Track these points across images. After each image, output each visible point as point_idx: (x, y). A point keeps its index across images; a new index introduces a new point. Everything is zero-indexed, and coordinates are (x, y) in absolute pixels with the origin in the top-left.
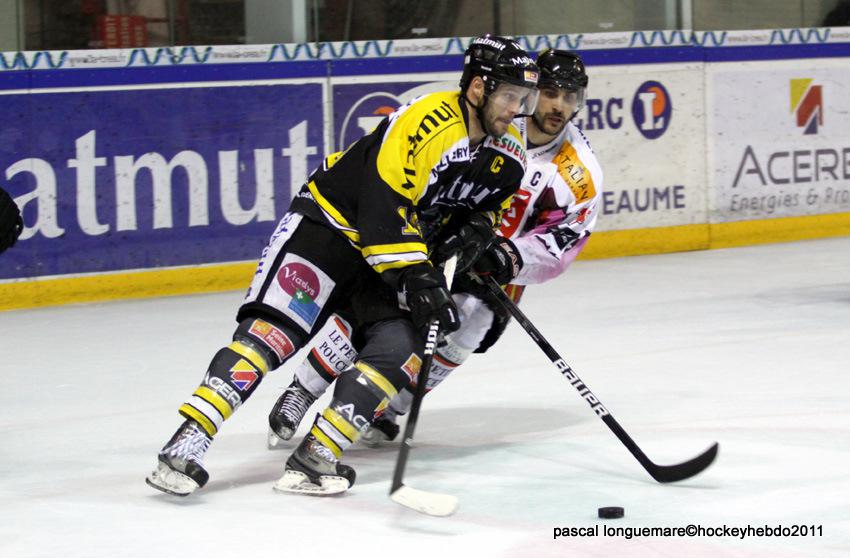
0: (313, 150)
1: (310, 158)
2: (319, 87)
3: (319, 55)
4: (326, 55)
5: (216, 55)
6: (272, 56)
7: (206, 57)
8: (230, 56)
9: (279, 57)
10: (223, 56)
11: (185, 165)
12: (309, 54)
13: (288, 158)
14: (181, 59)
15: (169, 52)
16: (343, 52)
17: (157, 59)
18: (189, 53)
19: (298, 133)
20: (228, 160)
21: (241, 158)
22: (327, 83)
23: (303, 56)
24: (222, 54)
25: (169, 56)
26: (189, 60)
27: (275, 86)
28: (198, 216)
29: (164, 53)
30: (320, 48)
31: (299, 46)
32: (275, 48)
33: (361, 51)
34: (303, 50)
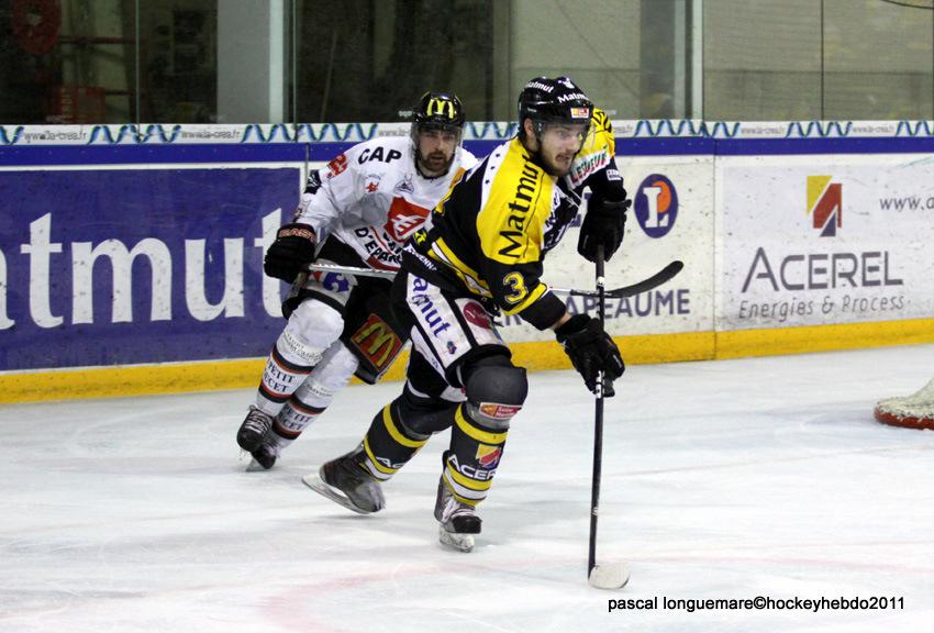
2: (297, 171)
3: (296, 137)
4: (304, 138)
5: (185, 135)
6: (245, 137)
7: (174, 136)
8: (200, 136)
9: (253, 138)
10: (192, 135)
11: (148, 253)
12: (287, 136)
13: (260, 248)
14: (146, 139)
15: (134, 130)
16: (322, 135)
17: (120, 137)
18: (155, 131)
19: (272, 221)
20: (195, 250)
21: (208, 248)
22: (305, 168)
23: (279, 138)
24: (192, 133)
25: (133, 134)
26: (155, 139)
27: (248, 170)
28: (161, 310)
29: (128, 131)
30: (297, 130)
31: (275, 127)
32: (249, 128)
33: (342, 134)
34: (279, 131)
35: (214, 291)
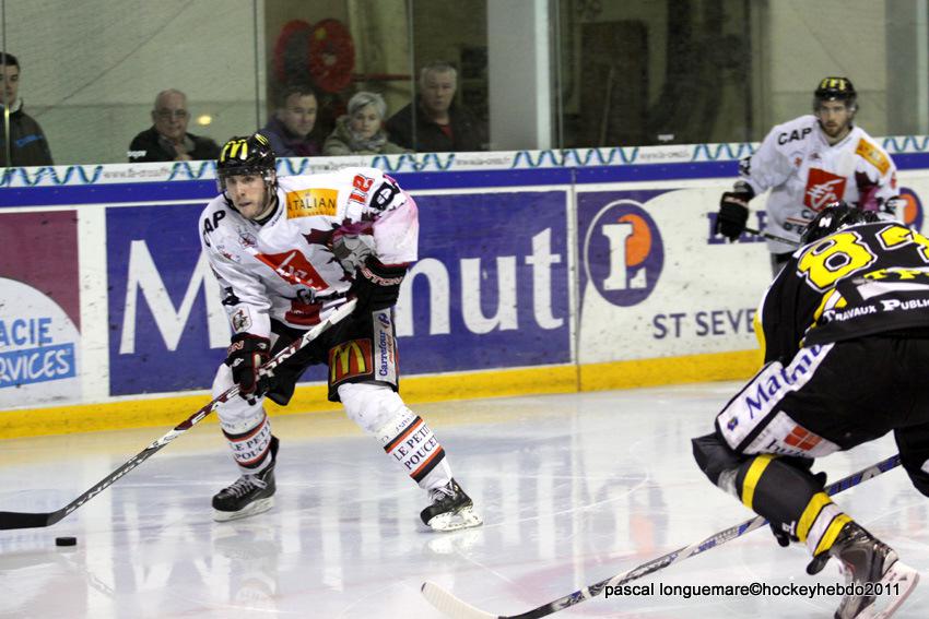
0: (557, 258)
1: (554, 266)
2: (563, 194)
3: (563, 162)
4: (571, 163)
5: (459, 162)
6: (516, 163)
7: (449, 164)
8: (473, 163)
9: (523, 164)
10: (466, 163)
11: (426, 272)
12: (554, 161)
13: (531, 266)
14: (423, 167)
15: (411, 159)
16: (588, 159)
17: (399, 166)
18: (431, 160)
19: (542, 240)
20: (470, 269)
21: (483, 266)
22: (572, 191)
23: (547, 164)
24: (465, 161)
25: (412, 163)
26: (431, 167)
27: (519, 193)
28: (440, 324)
29: (406, 160)
30: (564, 155)
31: (543, 153)
32: (519, 155)
33: (606, 158)
34: (547, 157)
35: (489, 306)
